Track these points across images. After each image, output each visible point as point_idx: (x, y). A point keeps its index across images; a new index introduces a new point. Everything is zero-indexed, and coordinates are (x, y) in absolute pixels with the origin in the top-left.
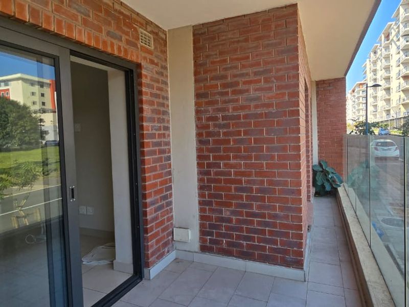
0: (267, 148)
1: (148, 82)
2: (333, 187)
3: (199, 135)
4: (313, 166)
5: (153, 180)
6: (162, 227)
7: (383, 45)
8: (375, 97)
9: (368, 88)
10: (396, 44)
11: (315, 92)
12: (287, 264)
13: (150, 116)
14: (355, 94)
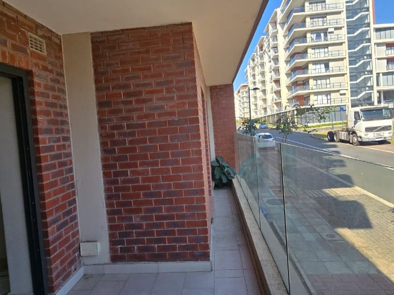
0: (172, 153)
1: (42, 91)
2: (228, 180)
3: (103, 144)
4: (211, 163)
5: (54, 196)
6: (67, 245)
7: (259, 54)
8: (255, 98)
9: (250, 91)
10: (267, 54)
11: (210, 96)
12: (195, 258)
13: (46, 127)
14: (240, 94)
